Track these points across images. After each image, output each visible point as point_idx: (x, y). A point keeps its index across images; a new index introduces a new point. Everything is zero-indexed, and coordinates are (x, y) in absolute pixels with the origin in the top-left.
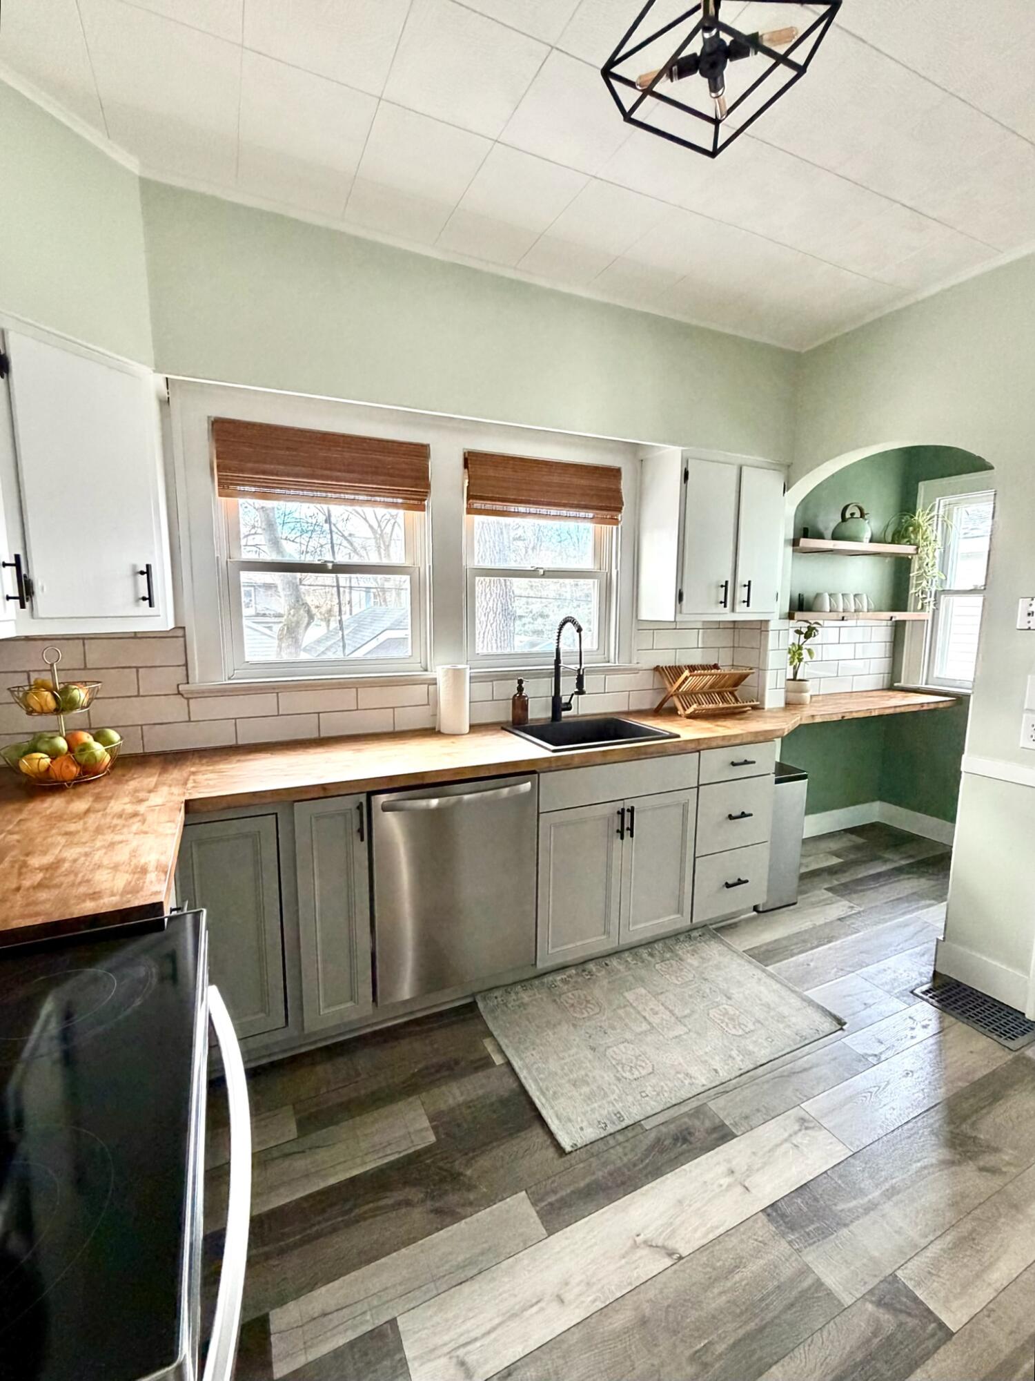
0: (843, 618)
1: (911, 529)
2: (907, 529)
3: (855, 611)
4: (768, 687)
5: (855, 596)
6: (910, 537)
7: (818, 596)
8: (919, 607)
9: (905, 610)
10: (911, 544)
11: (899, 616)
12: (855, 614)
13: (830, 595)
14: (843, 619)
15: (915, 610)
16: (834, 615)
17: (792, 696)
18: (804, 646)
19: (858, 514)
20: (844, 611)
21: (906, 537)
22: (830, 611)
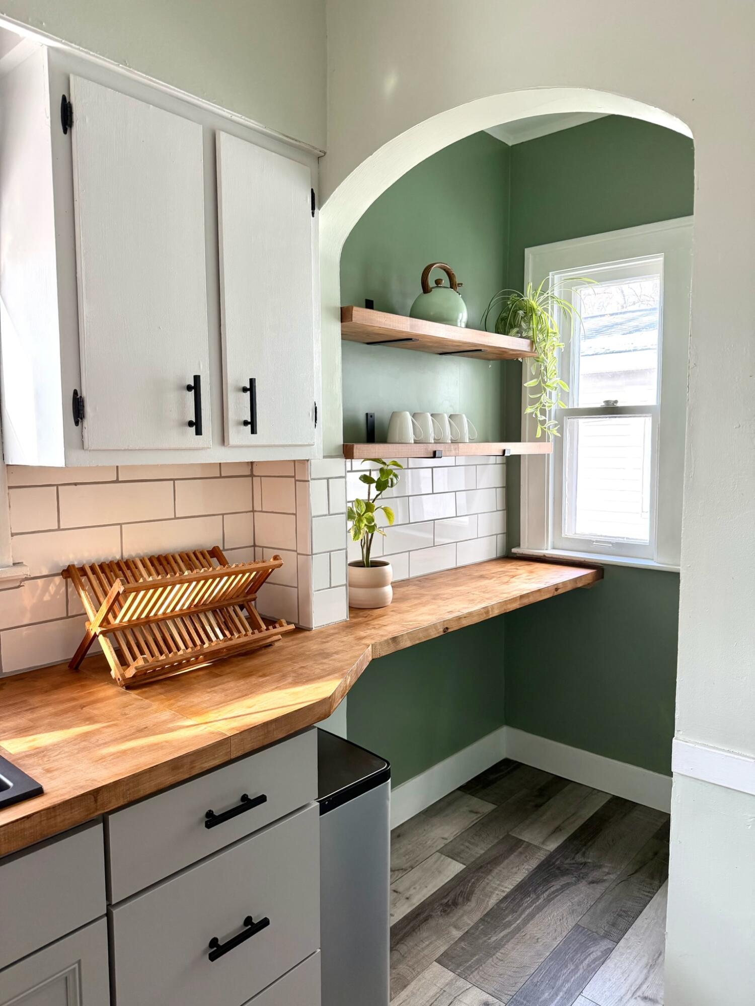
0: (435, 453)
1: (521, 312)
2: (515, 313)
3: (453, 442)
4: (314, 586)
5: (451, 417)
6: (520, 326)
7: (394, 415)
8: (539, 434)
9: (518, 440)
10: (521, 337)
11: (513, 448)
12: (453, 446)
13: (414, 415)
14: (434, 455)
15: (533, 439)
16: (420, 449)
17: (362, 595)
18: (377, 504)
19: (446, 281)
20: (437, 442)
21: (515, 326)
22: (416, 442)
